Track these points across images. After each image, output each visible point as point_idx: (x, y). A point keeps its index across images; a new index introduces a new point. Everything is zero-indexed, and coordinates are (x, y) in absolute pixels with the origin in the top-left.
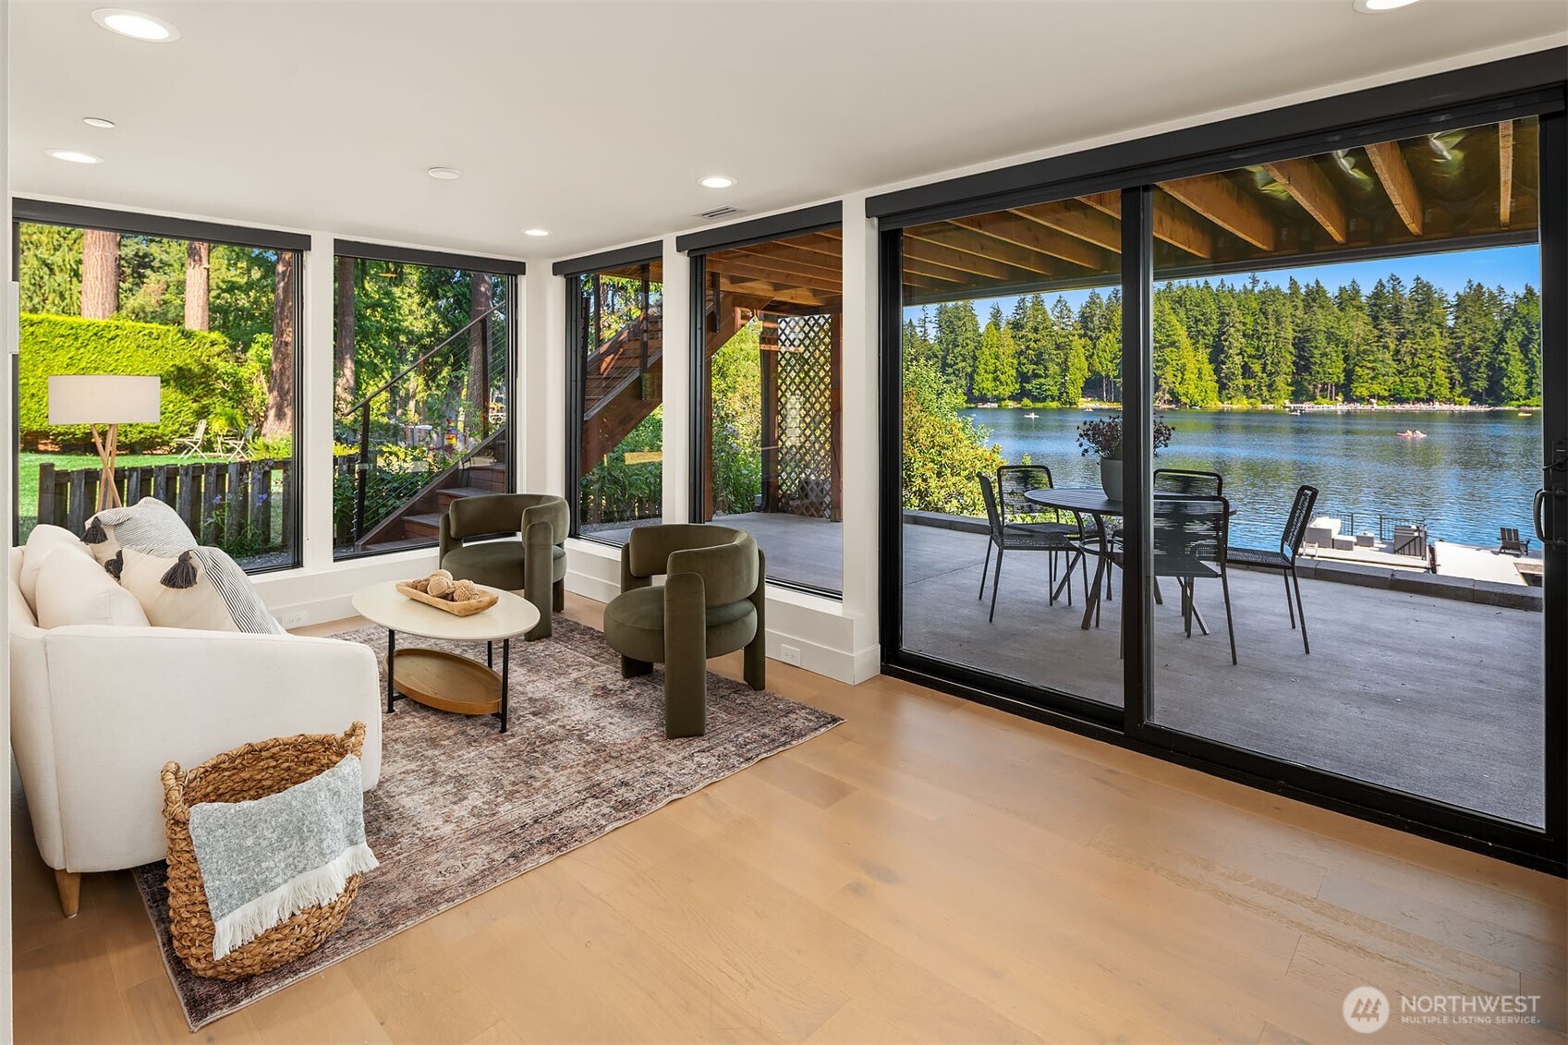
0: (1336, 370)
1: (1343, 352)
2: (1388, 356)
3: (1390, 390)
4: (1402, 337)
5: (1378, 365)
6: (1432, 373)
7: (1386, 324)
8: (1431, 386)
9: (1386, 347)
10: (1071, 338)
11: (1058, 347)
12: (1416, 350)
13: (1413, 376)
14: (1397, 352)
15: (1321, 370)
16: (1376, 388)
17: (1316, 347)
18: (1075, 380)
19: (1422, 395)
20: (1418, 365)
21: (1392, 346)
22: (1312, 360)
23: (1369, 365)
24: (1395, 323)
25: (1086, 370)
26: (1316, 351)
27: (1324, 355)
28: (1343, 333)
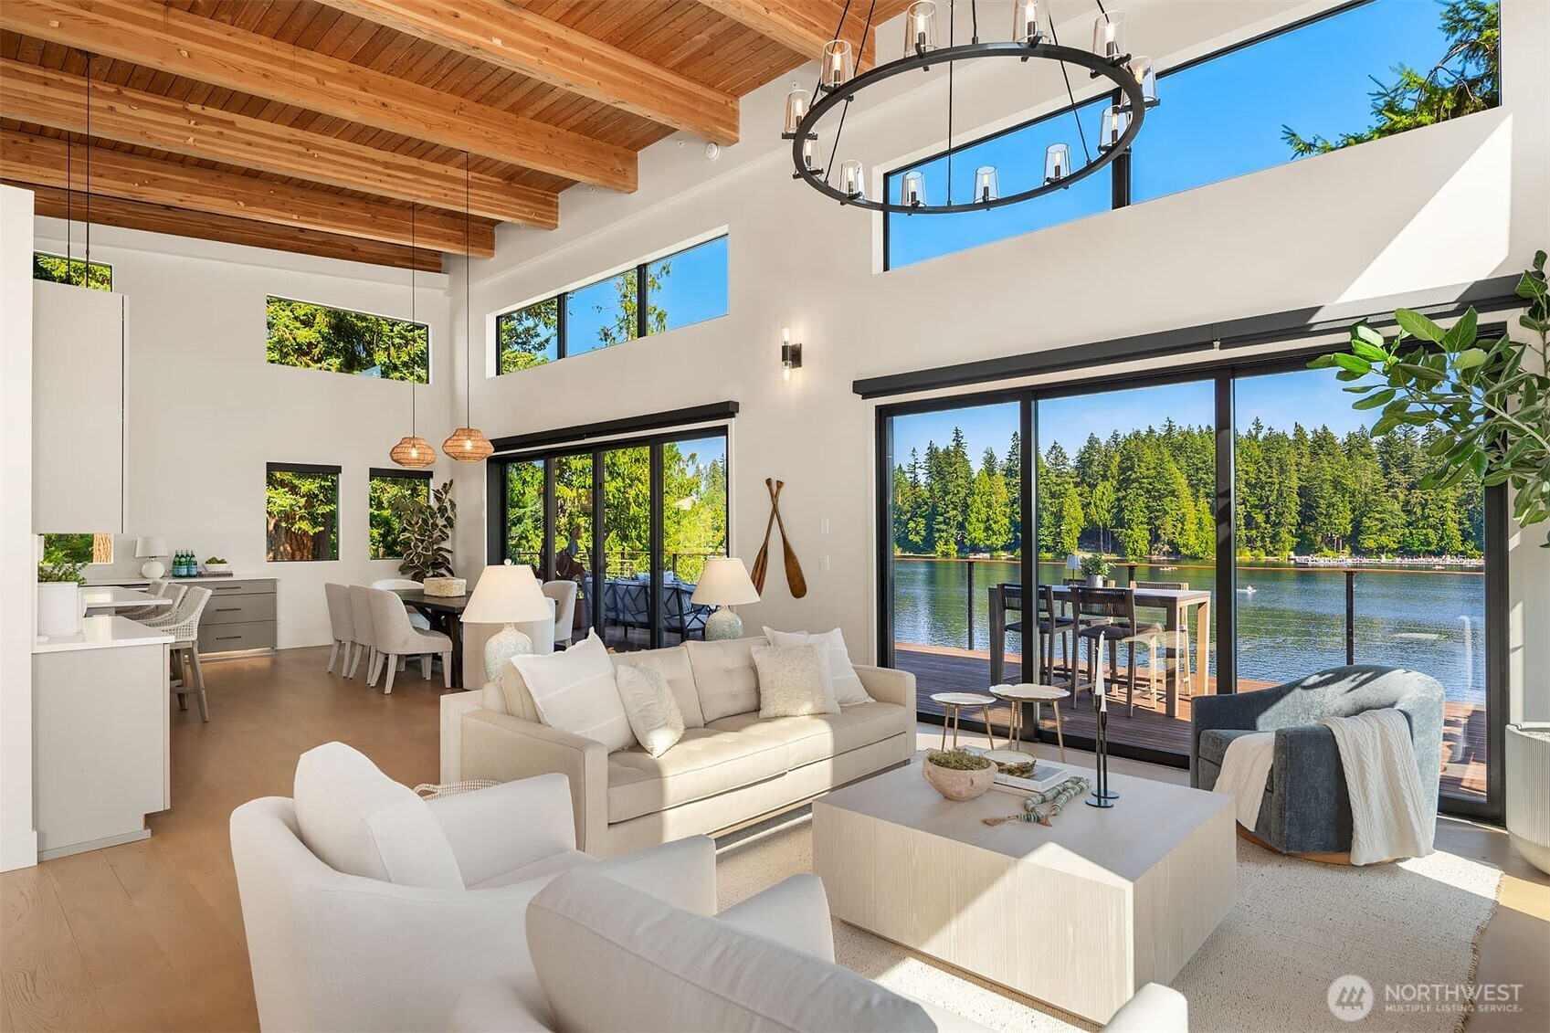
0: (1344, 522)
1: (1350, 503)
2: (1397, 507)
3: (1399, 542)
4: (1412, 487)
5: (1387, 516)
6: (1443, 525)
7: (1395, 473)
8: (1442, 539)
9: (1395, 497)
10: (1066, 486)
11: (1053, 495)
12: (1425, 500)
13: (1423, 528)
14: (1407, 503)
15: (1327, 521)
16: (1384, 540)
17: (1322, 497)
18: (1070, 530)
19: (1433, 548)
20: (1429, 517)
21: (1401, 497)
22: (1318, 510)
23: (1377, 516)
24: (1405, 473)
25: (1082, 520)
26: (1322, 501)
27: (1331, 505)
28: (1350, 483)
